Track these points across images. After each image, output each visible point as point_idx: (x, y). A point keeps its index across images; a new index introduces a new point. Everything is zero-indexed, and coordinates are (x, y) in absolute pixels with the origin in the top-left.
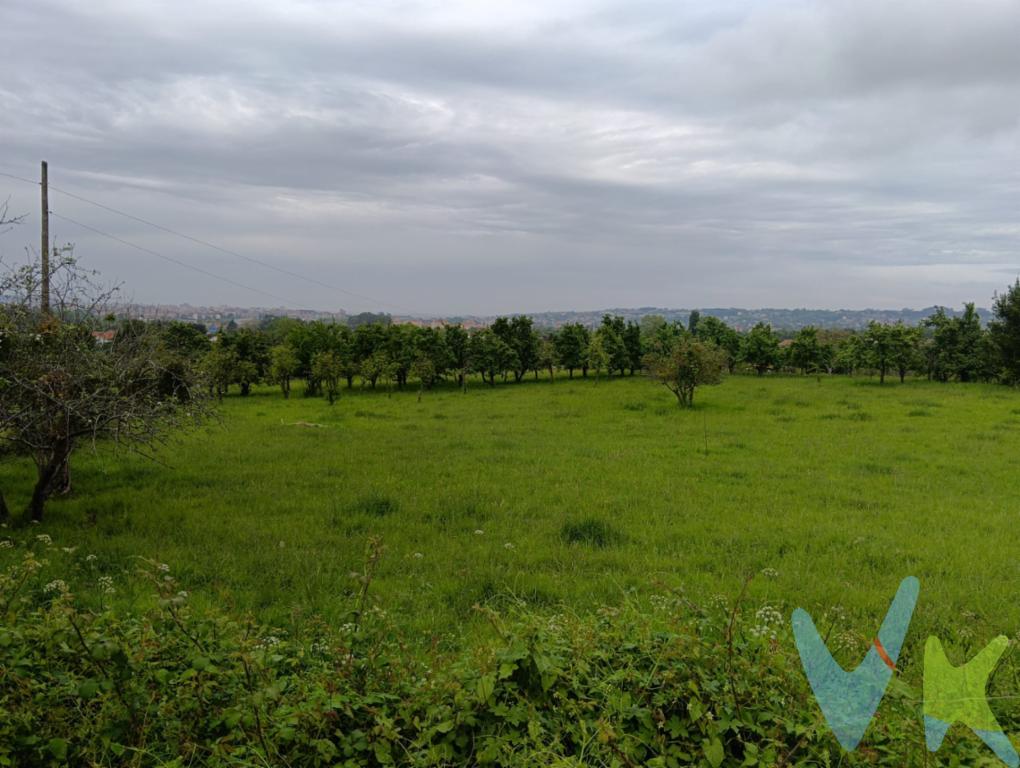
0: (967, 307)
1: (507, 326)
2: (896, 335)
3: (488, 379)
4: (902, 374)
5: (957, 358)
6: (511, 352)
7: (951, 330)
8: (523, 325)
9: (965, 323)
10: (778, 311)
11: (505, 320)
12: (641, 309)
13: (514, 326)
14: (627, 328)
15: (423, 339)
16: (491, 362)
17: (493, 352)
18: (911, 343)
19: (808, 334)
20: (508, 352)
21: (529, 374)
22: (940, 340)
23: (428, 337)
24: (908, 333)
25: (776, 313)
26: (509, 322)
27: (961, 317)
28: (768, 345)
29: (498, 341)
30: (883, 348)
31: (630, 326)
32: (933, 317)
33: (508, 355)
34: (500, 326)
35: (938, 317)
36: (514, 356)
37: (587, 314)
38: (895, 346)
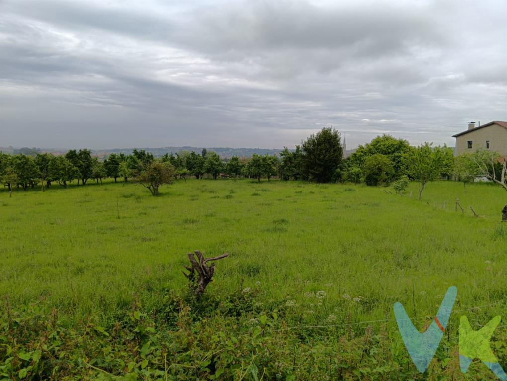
0: (297, 147)
1: (76, 154)
2: (265, 159)
3: (62, 183)
4: (269, 177)
5: (292, 170)
6: (75, 168)
7: (289, 157)
8: (86, 154)
9: (296, 154)
10: (247, 149)
11: (75, 151)
12: (183, 147)
13: (80, 154)
14: (147, 156)
15: (20, 162)
16: (62, 174)
17: (63, 169)
18: (271, 163)
19: (235, 159)
20: (73, 169)
21: (90, 180)
22: (285, 162)
23: (22, 161)
24: (270, 159)
25: (247, 150)
26: (77, 152)
27: (295, 152)
28: (216, 165)
29: (67, 162)
30: (259, 166)
31: (148, 155)
32: (284, 152)
33: (73, 170)
34: (72, 155)
35: (285, 152)
36: (76, 171)
37: (155, 149)
38: (264, 165)
